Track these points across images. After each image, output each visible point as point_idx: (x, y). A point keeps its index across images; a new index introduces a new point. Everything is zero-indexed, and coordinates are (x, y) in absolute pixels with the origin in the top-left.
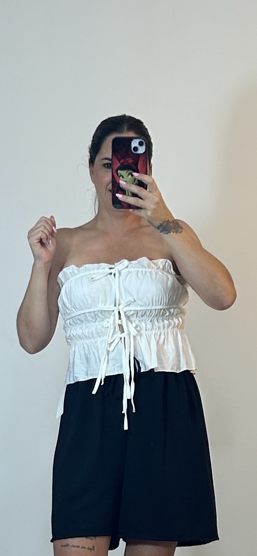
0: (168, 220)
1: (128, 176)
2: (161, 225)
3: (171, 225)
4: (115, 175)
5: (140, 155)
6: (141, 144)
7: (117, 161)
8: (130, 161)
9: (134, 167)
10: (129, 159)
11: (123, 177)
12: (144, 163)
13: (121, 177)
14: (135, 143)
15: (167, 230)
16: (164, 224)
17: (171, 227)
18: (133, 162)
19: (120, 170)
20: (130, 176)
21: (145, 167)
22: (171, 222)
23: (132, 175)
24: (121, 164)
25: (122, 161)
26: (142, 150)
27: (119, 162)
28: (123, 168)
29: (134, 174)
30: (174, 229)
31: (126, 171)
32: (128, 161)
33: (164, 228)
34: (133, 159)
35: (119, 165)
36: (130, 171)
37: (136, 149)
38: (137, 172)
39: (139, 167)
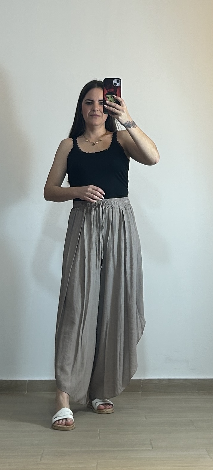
0: (129, 121)
1: (112, 97)
2: (126, 123)
3: (131, 123)
4: (105, 97)
5: (117, 87)
6: (118, 82)
7: (106, 90)
8: (113, 90)
9: (115, 93)
10: (113, 89)
11: (109, 98)
12: (120, 91)
13: (108, 99)
14: (115, 81)
15: (129, 126)
16: (127, 123)
17: (131, 124)
18: (114, 91)
19: (108, 95)
20: (112, 98)
21: (120, 94)
22: (131, 122)
23: (114, 97)
24: (108, 92)
25: (108, 90)
26: (118, 84)
27: (107, 90)
28: (109, 94)
29: (114, 96)
30: (133, 126)
31: (110, 95)
32: (112, 91)
33: (128, 125)
34: (114, 89)
35: (107, 92)
36: (112, 95)
37: (116, 84)
38: (116, 95)
39: (117, 93)
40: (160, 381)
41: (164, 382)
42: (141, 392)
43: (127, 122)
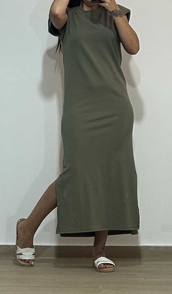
40: (157, 247)
41: (161, 249)
42: (138, 258)
43: (114, 10)
